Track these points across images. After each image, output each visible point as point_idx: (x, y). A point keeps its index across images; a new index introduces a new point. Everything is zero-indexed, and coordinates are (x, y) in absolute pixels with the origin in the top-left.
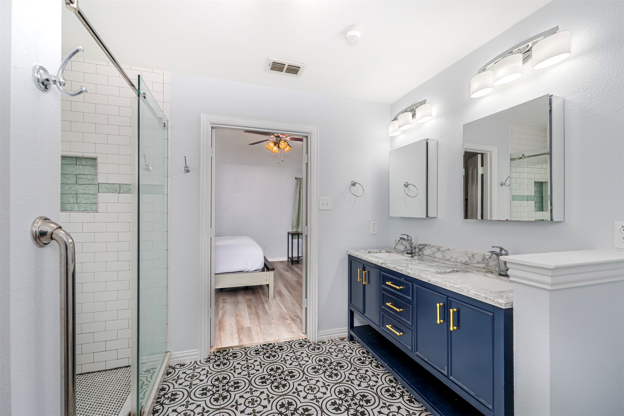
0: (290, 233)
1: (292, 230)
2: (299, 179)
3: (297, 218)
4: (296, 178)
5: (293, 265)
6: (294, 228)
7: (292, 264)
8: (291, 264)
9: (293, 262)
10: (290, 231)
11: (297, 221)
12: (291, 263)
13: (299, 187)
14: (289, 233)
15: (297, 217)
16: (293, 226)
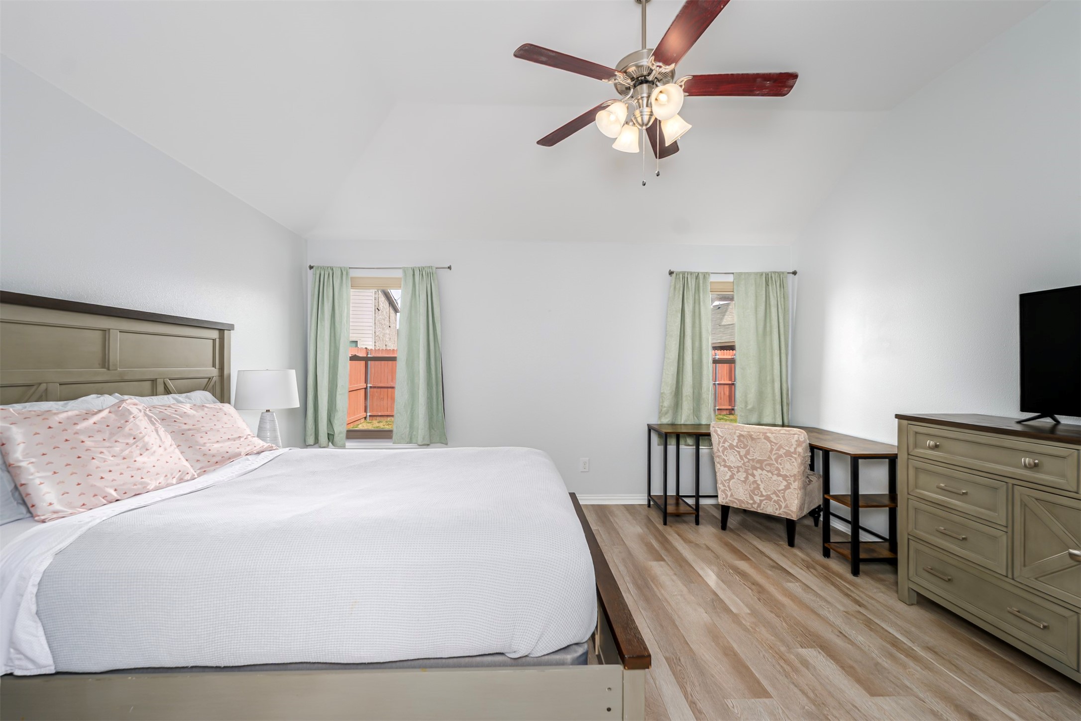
0: (655, 430)
1: (660, 418)
2: (681, 276)
3: (675, 386)
4: (671, 273)
5: (668, 528)
6: (666, 413)
7: (665, 524)
8: (662, 522)
9: (669, 519)
10: (654, 421)
11: (673, 393)
12: (662, 518)
13: (681, 296)
14: (650, 429)
15: (675, 382)
16: (661, 407)
